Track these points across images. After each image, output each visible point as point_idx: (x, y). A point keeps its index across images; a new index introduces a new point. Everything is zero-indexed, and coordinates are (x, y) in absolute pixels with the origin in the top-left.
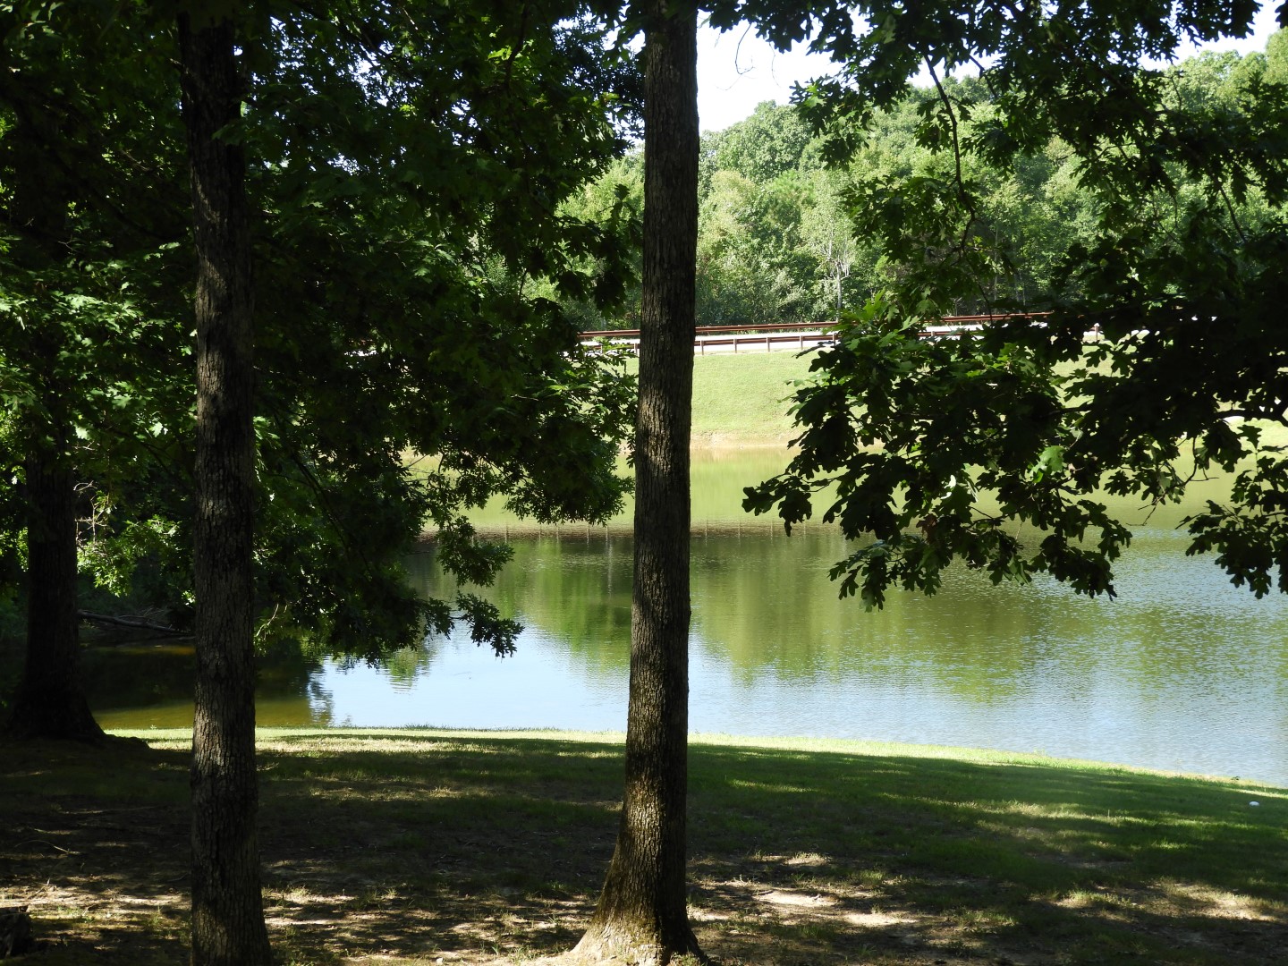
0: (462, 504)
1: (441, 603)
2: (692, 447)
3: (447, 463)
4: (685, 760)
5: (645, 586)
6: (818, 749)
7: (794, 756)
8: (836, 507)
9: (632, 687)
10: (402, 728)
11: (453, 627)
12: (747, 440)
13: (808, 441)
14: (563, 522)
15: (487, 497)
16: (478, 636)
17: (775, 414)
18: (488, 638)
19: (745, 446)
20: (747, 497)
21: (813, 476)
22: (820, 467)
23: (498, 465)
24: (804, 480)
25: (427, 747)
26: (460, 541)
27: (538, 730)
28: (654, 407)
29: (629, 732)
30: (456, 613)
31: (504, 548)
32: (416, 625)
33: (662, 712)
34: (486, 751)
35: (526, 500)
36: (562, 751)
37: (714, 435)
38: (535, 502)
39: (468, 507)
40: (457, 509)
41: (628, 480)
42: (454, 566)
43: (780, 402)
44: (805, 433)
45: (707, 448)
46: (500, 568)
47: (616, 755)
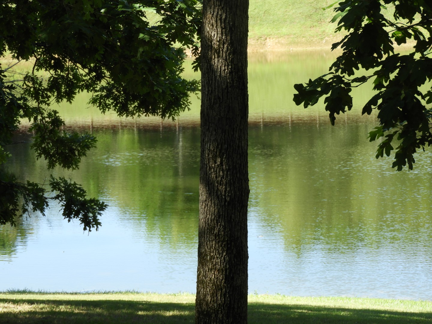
0: (53, 99)
1: (36, 185)
2: (249, 50)
3: (39, 65)
4: (246, 316)
5: (210, 169)
6: (359, 305)
7: (338, 313)
8: (373, 101)
9: (200, 254)
10: (4, 293)
11: (47, 205)
12: (297, 44)
13: (348, 43)
14: (139, 116)
15: (75, 93)
16: (68, 213)
17: (320, 21)
18: (77, 215)
19: (295, 49)
20: (297, 93)
21: (353, 74)
22: (360, 66)
23: (84, 67)
24: (347, 78)
25: (26, 308)
26: (51, 131)
27: (120, 292)
28: (217, 17)
29: (198, 293)
30: (49, 194)
31: (88, 137)
32: (15, 204)
33: (226, 275)
34: (76, 311)
35: (107, 96)
36: (141, 310)
37: (268, 40)
38: (115, 99)
39: (58, 102)
40: (48, 105)
41: (193, 83)
42: (46, 152)
43: (324, 9)
44: (346, 37)
45: (262, 51)
46: (84, 154)
47: (187, 313)
